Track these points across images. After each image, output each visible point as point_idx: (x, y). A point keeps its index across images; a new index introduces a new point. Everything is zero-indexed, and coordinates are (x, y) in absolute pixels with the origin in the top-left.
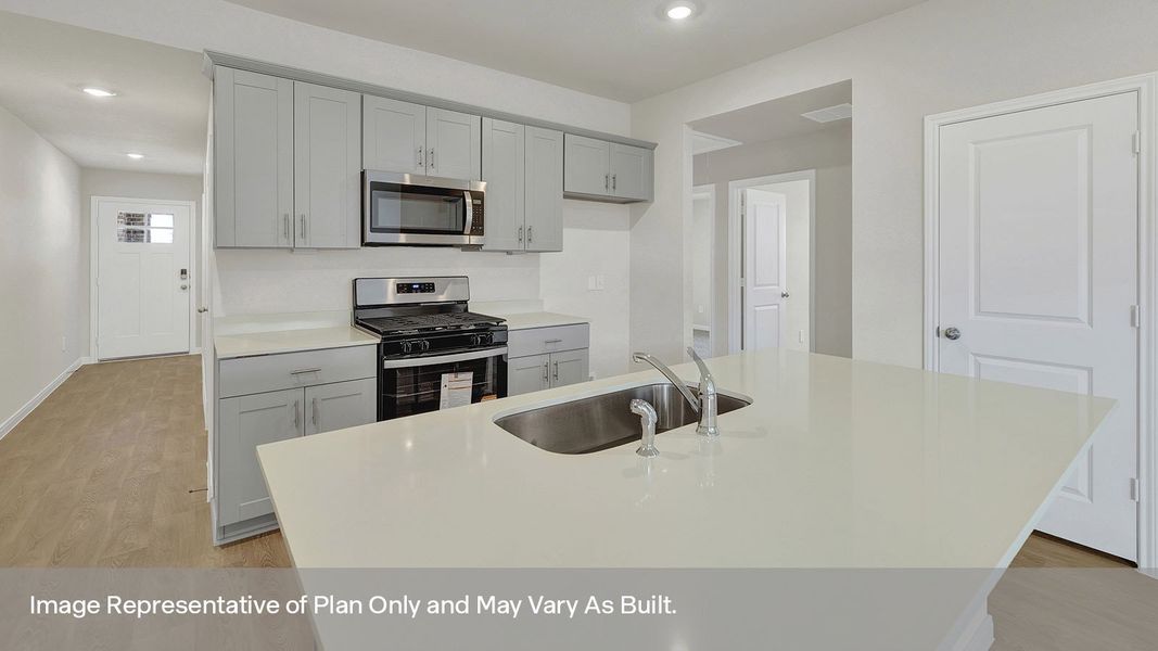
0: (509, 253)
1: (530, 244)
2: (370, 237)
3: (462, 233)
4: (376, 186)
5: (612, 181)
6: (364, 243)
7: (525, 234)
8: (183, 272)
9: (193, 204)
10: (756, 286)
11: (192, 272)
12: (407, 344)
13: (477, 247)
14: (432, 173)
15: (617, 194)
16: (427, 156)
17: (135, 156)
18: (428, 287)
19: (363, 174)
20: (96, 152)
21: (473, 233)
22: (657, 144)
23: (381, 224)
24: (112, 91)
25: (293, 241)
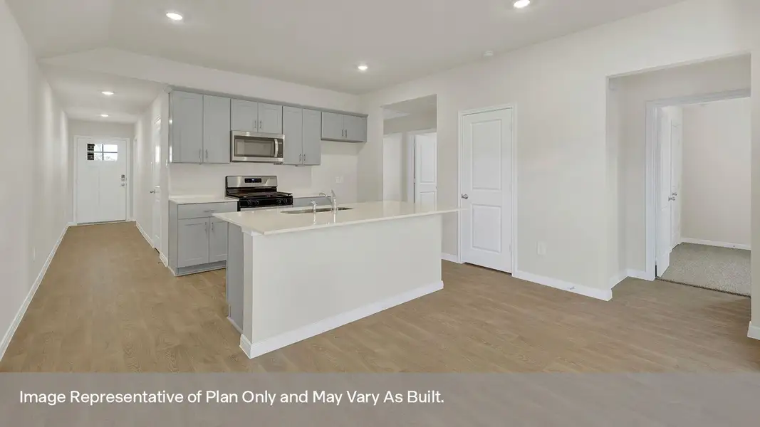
0: (296, 165)
1: (305, 162)
2: (234, 158)
3: (273, 157)
4: (237, 137)
5: (345, 132)
6: (231, 161)
7: (302, 157)
8: (123, 176)
9: (128, 139)
10: (421, 182)
11: (127, 176)
12: (250, 202)
13: (281, 163)
14: (260, 131)
15: (348, 138)
16: (258, 124)
17: (104, 116)
18: (259, 180)
19: (231, 132)
20: (82, 113)
21: (278, 157)
22: (367, 115)
23: (238, 153)
24: (114, 92)
25: (203, 159)
